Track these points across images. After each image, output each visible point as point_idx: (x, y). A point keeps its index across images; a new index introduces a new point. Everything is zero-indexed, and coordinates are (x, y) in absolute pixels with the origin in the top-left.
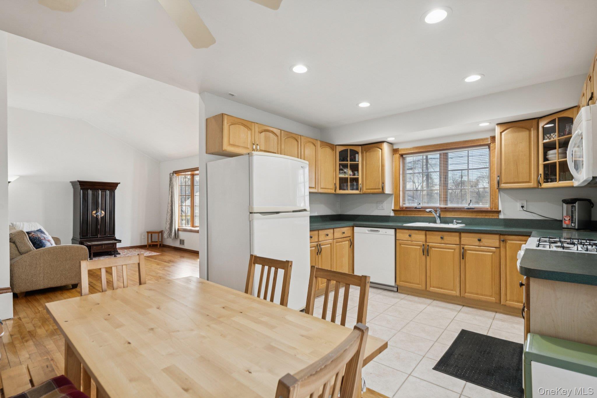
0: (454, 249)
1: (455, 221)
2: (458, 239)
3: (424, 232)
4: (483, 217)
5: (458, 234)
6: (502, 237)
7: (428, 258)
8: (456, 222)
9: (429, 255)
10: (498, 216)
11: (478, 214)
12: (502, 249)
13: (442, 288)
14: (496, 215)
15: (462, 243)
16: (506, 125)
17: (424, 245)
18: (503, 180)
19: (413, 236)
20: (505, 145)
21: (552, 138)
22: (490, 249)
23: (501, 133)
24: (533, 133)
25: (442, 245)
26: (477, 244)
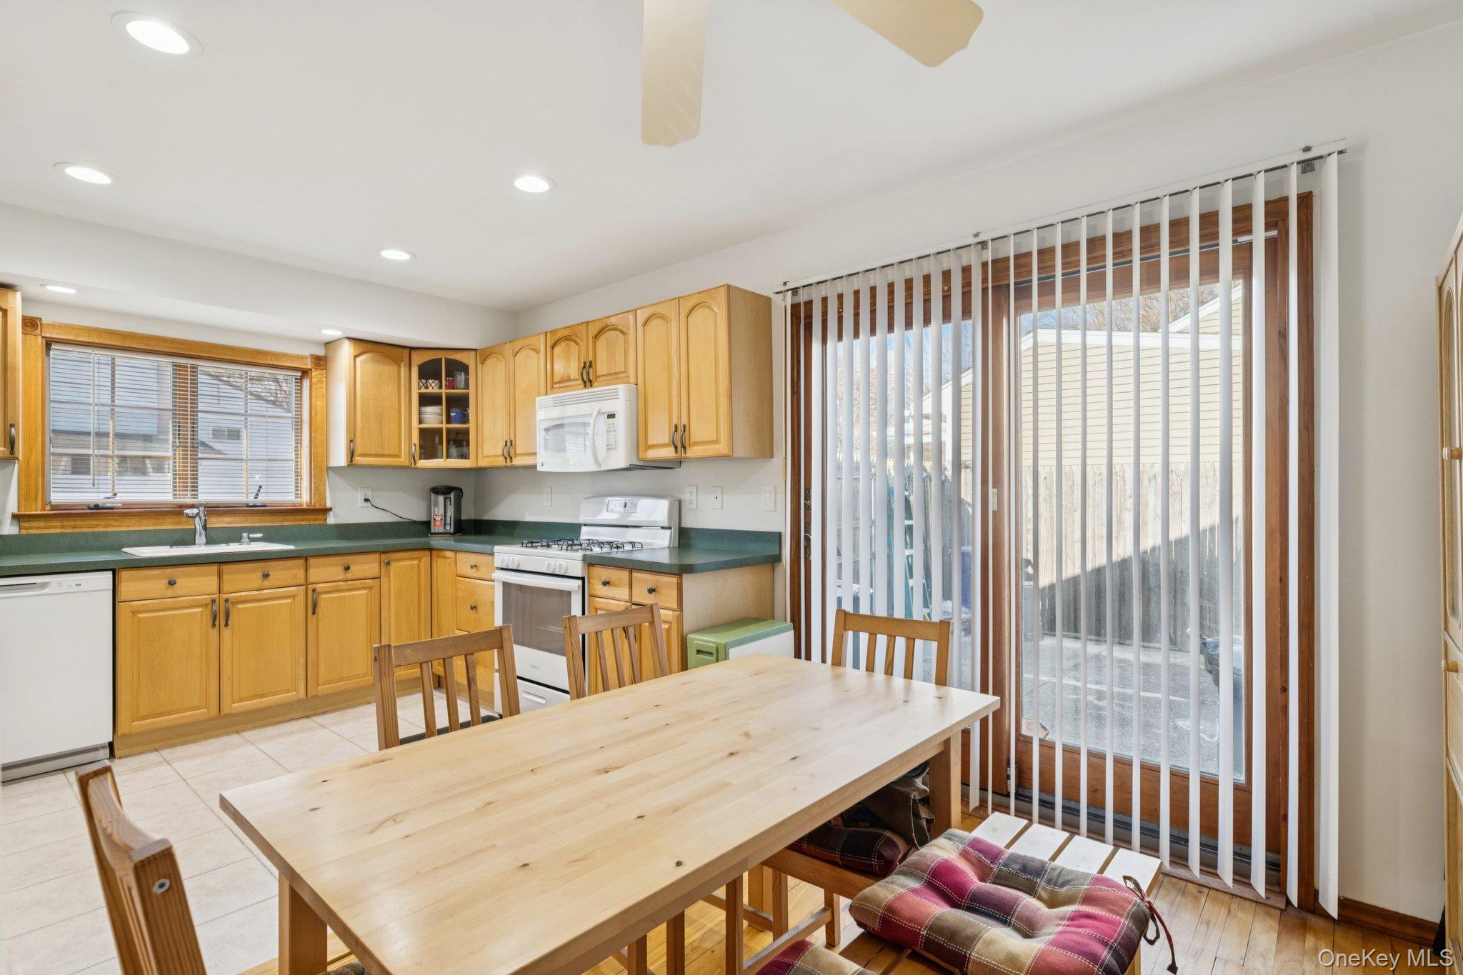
0: (293, 597)
1: (245, 535)
2: (302, 572)
3: (215, 568)
4: (296, 523)
5: (302, 562)
6: (383, 556)
7: (226, 632)
8: (249, 538)
9: (229, 622)
10: (326, 520)
11: (287, 517)
12: (384, 579)
13: (262, 696)
14: (319, 517)
15: (312, 579)
16: (364, 344)
17: (213, 601)
18: (359, 450)
19: (181, 582)
20: (362, 382)
21: (430, 388)
22: (364, 583)
23: (355, 357)
24: (403, 370)
25: (265, 591)
26: (341, 577)
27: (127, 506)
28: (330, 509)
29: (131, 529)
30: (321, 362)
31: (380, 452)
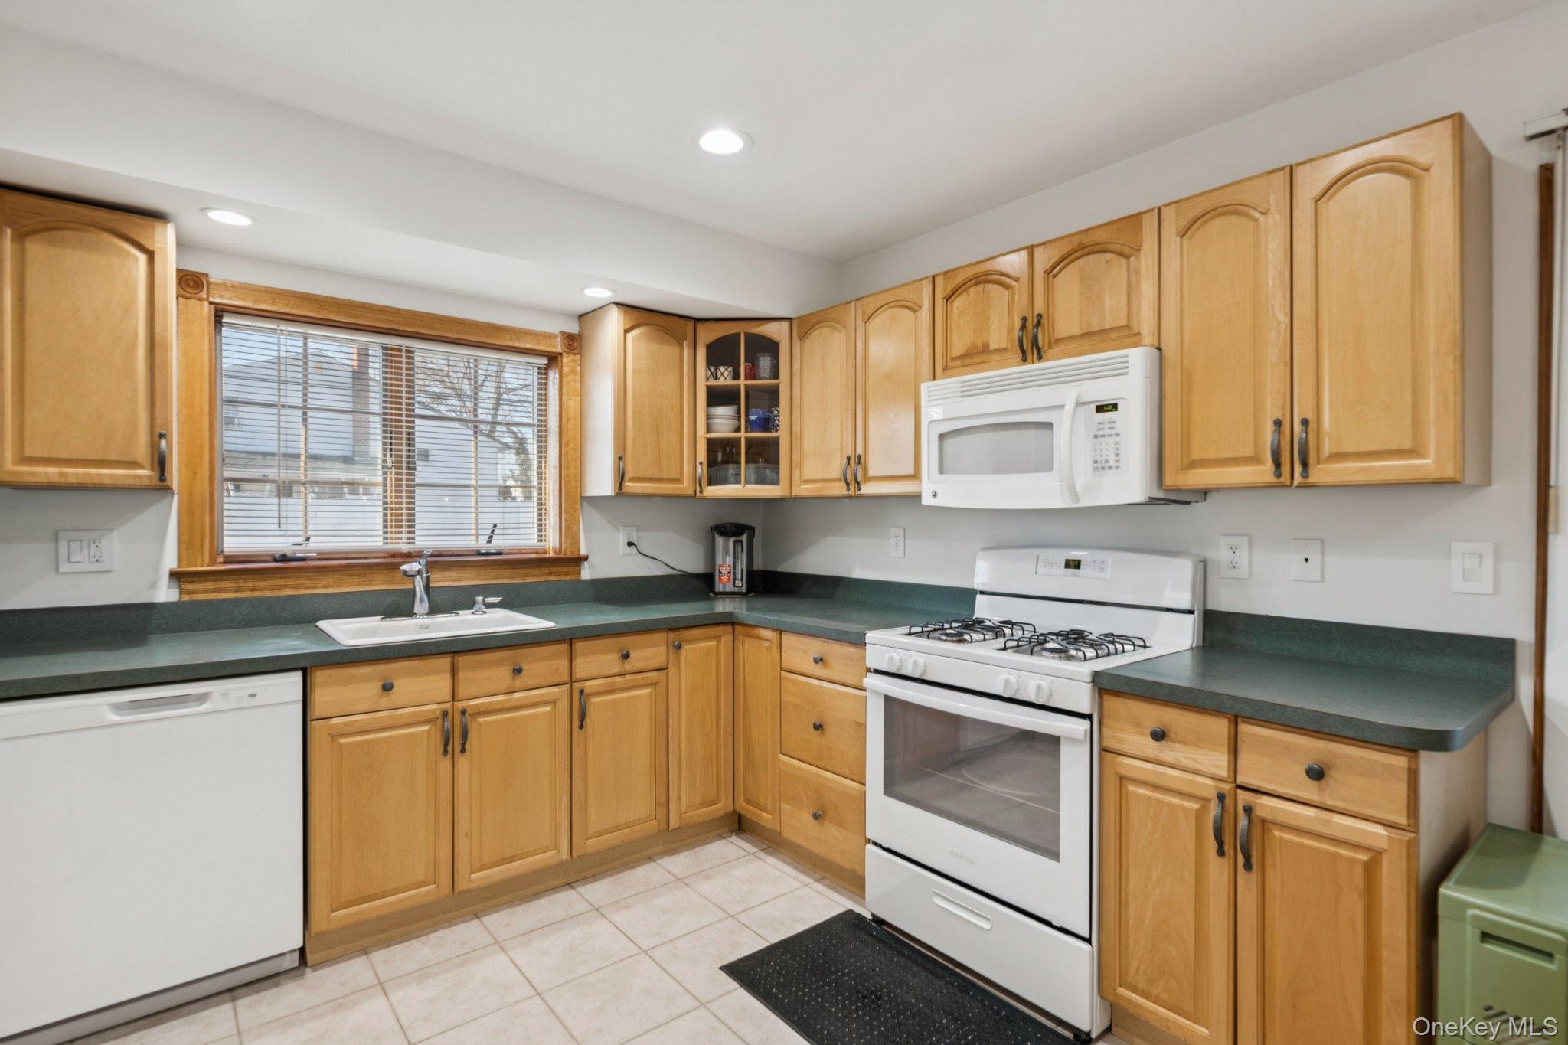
0: (554, 702)
1: (479, 599)
2: (565, 662)
3: (445, 662)
4: (542, 579)
5: (565, 647)
6: (672, 635)
7: (463, 762)
8: (484, 603)
9: (467, 746)
10: (580, 574)
11: (530, 571)
12: (672, 670)
13: (511, 860)
14: (572, 569)
15: (579, 674)
16: (637, 313)
17: (445, 714)
18: (629, 474)
19: (399, 685)
20: (634, 371)
21: (722, 379)
22: (647, 678)
23: (626, 331)
24: (686, 352)
25: (516, 695)
26: (616, 670)
27: (324, 556)
28: (586, 558)
29: (329, 591)
30: (575, 342)
31: (656, 475)
